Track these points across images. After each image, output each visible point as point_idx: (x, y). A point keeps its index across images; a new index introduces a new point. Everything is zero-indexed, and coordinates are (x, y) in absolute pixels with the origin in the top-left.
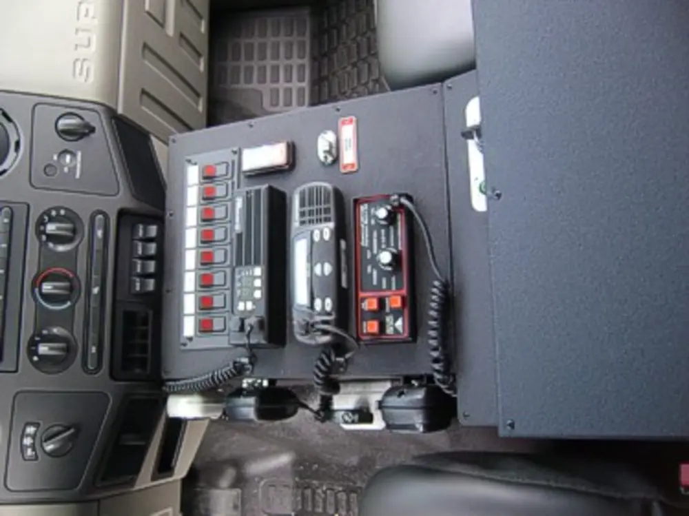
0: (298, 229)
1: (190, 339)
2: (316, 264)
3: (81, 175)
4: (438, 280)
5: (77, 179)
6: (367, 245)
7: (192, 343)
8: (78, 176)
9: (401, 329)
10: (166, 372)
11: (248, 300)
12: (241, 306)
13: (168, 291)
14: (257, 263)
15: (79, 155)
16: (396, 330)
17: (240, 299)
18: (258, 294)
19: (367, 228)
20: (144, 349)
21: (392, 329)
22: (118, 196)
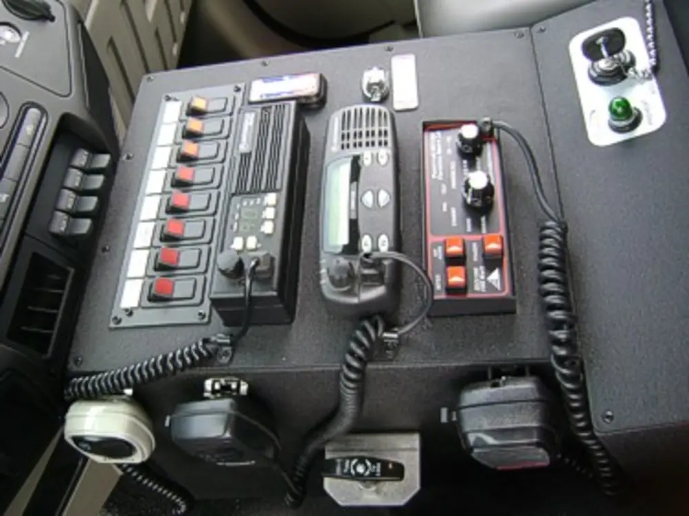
0: (338, 153)
1: (130, 313)
2: (364, 193)
3: (22, 55)
4: (552, 219)
5: (15, 58)
6: (440, 177)
7: (131, 319)
8: (18, 55)
9: (498, 286)
10: (76, 361)
11: (251, 234)
12: (238, 244)
13: (104, 250)
14: (270, 189)
15: (25, 36)
16: (489, 286)
17: (237, 234)
18: (268, 228)
19: (440, 159)
20: (49, 321)
21: (483, 284)
22: (68, 99)
